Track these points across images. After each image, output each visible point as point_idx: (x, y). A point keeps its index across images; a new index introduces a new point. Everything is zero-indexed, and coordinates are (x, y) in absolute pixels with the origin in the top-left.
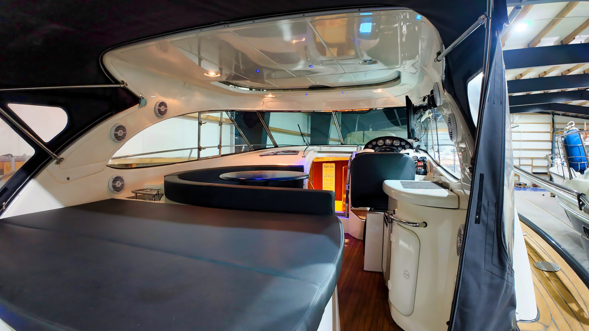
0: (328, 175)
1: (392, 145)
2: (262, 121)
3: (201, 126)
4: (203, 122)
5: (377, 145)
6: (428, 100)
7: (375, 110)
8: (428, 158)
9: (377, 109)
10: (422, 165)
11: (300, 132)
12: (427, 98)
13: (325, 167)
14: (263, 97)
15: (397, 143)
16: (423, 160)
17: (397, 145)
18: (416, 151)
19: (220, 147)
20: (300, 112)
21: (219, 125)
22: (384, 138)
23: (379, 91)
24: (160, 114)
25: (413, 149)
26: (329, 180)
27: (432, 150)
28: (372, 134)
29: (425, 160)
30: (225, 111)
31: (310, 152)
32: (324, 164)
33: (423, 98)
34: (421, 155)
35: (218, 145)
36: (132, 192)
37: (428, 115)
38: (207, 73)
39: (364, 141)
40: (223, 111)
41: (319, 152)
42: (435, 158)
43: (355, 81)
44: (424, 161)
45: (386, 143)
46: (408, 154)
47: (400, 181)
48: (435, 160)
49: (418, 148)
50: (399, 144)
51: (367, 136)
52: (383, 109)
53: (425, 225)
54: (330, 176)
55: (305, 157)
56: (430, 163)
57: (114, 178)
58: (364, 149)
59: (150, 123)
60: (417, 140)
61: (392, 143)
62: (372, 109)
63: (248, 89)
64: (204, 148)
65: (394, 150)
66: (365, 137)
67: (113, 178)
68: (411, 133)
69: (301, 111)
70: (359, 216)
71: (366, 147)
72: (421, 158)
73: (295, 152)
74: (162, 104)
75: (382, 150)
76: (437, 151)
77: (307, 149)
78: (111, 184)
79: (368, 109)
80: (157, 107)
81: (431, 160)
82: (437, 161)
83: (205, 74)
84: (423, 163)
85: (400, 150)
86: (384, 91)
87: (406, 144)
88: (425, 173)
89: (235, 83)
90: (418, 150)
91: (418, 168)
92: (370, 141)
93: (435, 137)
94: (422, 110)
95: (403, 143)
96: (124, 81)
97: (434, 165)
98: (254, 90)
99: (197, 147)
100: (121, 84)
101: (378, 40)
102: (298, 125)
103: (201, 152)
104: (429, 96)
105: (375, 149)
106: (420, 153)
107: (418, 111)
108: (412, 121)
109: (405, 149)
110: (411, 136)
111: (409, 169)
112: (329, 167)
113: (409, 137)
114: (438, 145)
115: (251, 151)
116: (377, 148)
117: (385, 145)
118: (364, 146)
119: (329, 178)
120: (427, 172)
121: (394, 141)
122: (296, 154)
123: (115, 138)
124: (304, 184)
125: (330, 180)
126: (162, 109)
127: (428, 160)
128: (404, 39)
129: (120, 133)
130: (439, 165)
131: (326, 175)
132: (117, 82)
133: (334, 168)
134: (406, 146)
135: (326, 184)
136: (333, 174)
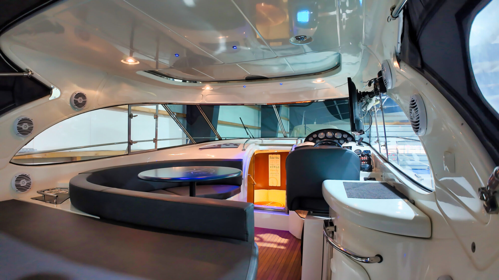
0: (274, 166)
1: (334, 138)
2: (203, 114)
3: (131, 119)
4: (134, 115)
5: (318, 138)
6: (374, 84)
7: (316, 102)
8: (372, 151)
9: (319, 101)
10: (365, 160)
11: (242, 124)
12: (373, 82)
13: (271, 158)
14: (200, 89)
15: (338, 136)
16: (367, 153)
17: (338, 137)
18: (359, 144)
19: (155, 140)
20: (243, 105)
21: (155, 119)
22: (325, 131)
23: (318, 81)
24: (76, 106)
25: (356, 142)
26: (274, 170)
27: (377, 143)
28: (315, 127)
29: (370, 154)
30: (162, 104)
31: (251, 145)
32: (270, 155)
33: (369, 82)
34: (365, 148)
35: (154, 139)
36: (37, 192)
37: (375, 103)
38: (125, 60)
39: (306, 133)
40: (159, 104)
41: (261, 145)
42: (380, 152)
43: (292, 70)
44: (368, 156)
45: (327, 136)
46: (351, 148)
47: (342, 181)
48: (381, 154)
49: (361, 140)
50: (340, 137)
51: (309, 129)
52: (324, 100)
53: (379, 259)
54: (276, 167)
55: (244, 150)
56: (375, 156)
57: (18, 176)
58: (304, 142)
59: (66, 116)
60: (362, 133)
61: (334, 136)
62: (314, 101)
63: (181, 81)
64: (136, 142)
65: (336, 143)
66: (306, 129)
67: (16, 177)
68: (356, 124)
69: (245, 105)
70: (299, 214)
71: (307, 140)
72: (365, 151)
73: (236, 146)
74: (80, 95)
75: (324, 143)
76: (384, 146)
77: (248, 142)
78: (14, 183)
79: (310, 101)
80: (73, 99)
81: (376, 154)
82: (382, 155)
83: (122, 61)
84: (367, 157)
85: (341, 143)
86: (323, 82)
87: (348, 137)
88: (370, 170)
89: (167, 75)
90: (361, 143)
91: (362, 163)
92: (311, 133)
93: (381, 129)
94: (367, 96)
95: (345, 136)
96: (28, 70)
97: (381, 161)
98: (187, 81)
99: (127, 141)
100: (24, 73)
101: (316, 28)
102: (240, 118)
103: (131, 146)
104: (375, 79)
105: (316, 142)
106: (363, 146)
107: (363, 98)
108: (357, 109)
109: (347, 142)
110: (356, 128)
111: (353, 166)
112: (275, 158)
113: (353, 129)
114: (386, 137)
115: (193, 144)
116: (318, 141)
117: (326, 137)
118: (305, 138)
119: (275, 169)
120: (373, 168)
121: (336, 134)
122: (237, 147)
123: (19, 132)
124: (243, 178)
125: (276, 170)
126: (80, 100)
127: (372, 153)
128: (344, 27)
129: (25, 127)
130: (386, 161)
131: (272, 166)
132: (21, 70)
133: (280, 159)
134: (348, 139)
135: (272, 174)
136: (279, 165)
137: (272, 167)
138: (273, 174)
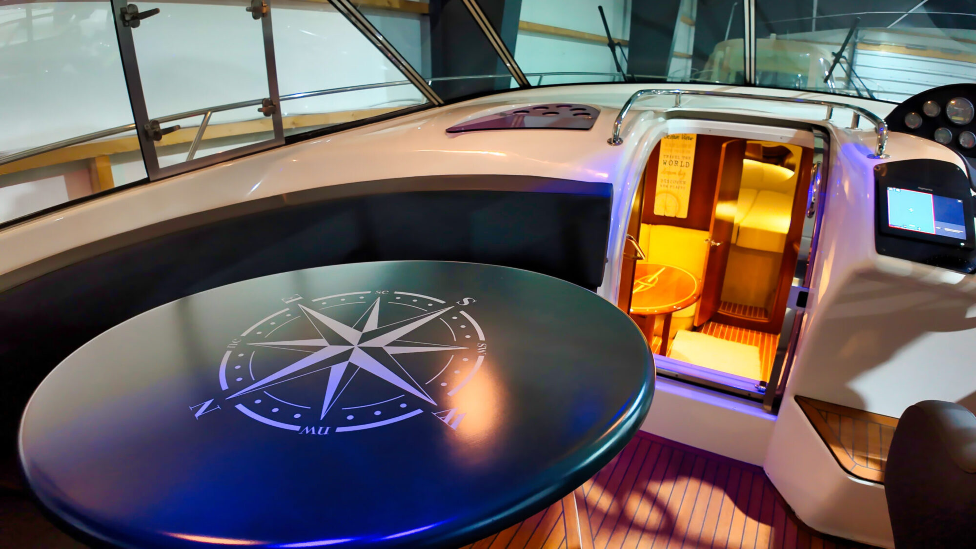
0: (673, 160)
11: (605, 34)
31: (643, 118)
35: (264, 97)
41: (672, 115)
54: (679, 164)
55: (616, 141)
70: (837, 450)
71: (897, 122)
73: (586, 117)
77: (633, 104)
102: (600, 8)
115: (433, 106)
116: (942, 133)
119: (676, 169)
122: (588, 124)
125: (680, 174)
131: (668, 159)
135: (666, 184)
136: (690, 158)
137: (667, 163)
138: (668, 182)
